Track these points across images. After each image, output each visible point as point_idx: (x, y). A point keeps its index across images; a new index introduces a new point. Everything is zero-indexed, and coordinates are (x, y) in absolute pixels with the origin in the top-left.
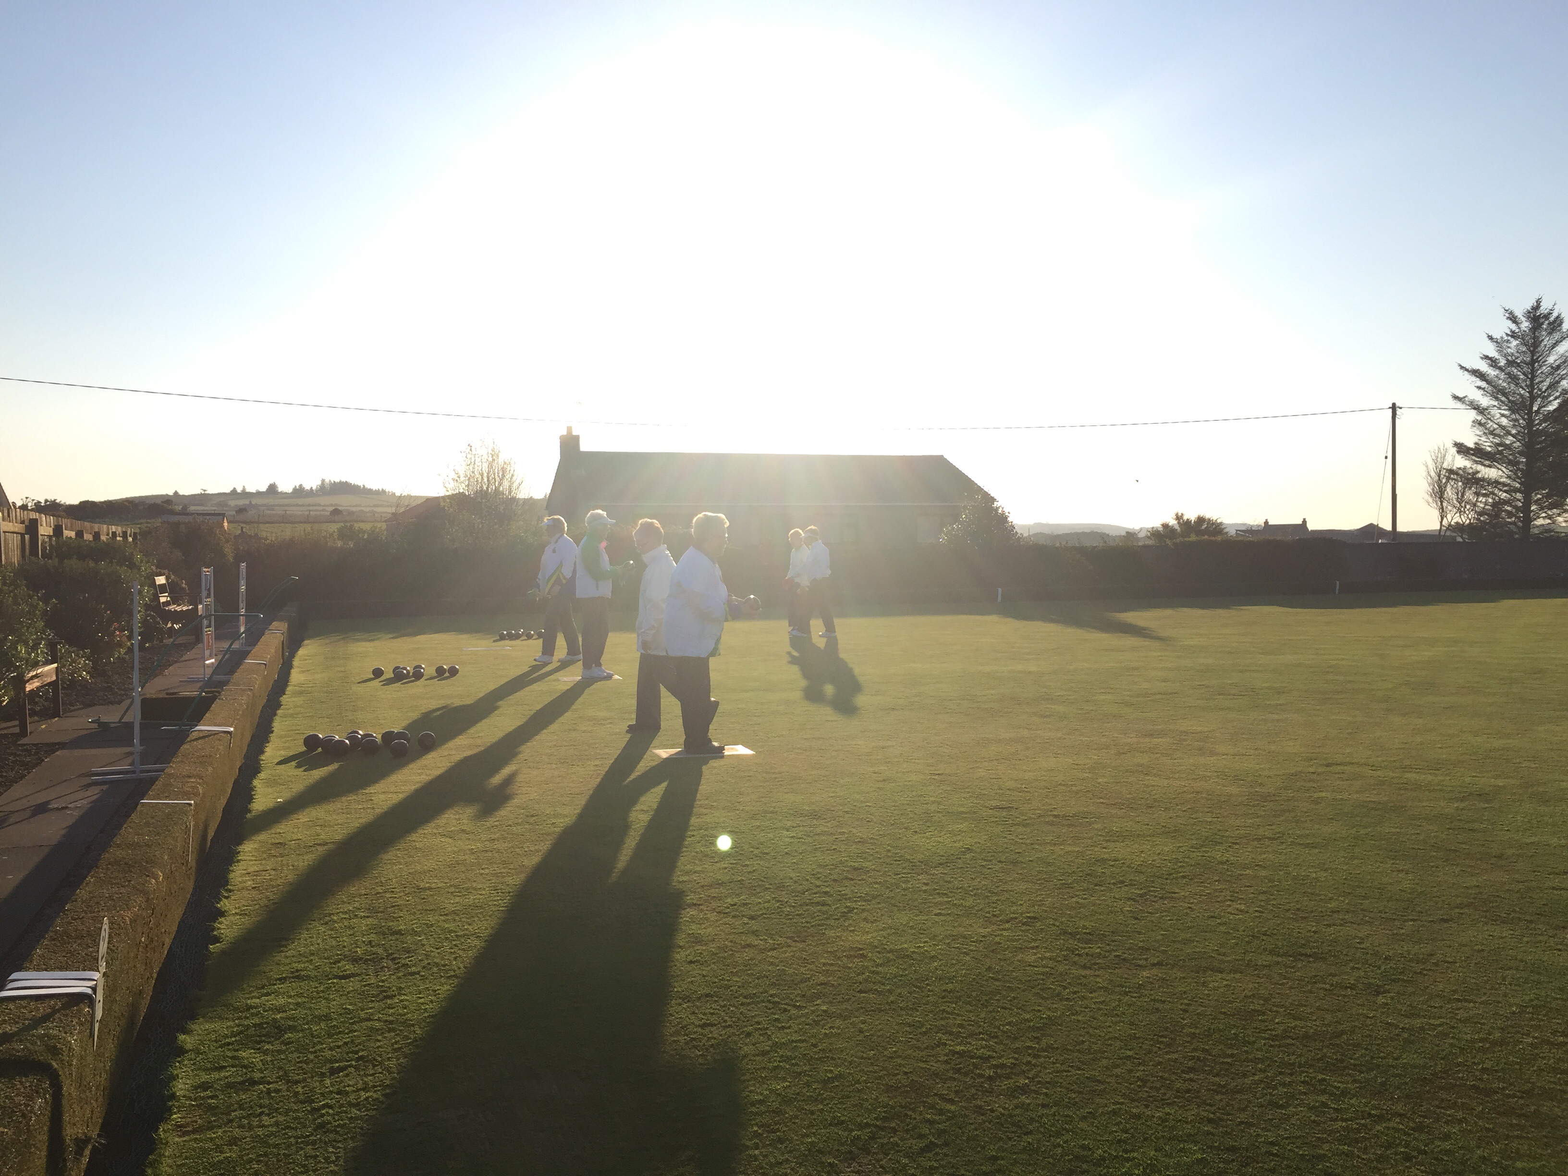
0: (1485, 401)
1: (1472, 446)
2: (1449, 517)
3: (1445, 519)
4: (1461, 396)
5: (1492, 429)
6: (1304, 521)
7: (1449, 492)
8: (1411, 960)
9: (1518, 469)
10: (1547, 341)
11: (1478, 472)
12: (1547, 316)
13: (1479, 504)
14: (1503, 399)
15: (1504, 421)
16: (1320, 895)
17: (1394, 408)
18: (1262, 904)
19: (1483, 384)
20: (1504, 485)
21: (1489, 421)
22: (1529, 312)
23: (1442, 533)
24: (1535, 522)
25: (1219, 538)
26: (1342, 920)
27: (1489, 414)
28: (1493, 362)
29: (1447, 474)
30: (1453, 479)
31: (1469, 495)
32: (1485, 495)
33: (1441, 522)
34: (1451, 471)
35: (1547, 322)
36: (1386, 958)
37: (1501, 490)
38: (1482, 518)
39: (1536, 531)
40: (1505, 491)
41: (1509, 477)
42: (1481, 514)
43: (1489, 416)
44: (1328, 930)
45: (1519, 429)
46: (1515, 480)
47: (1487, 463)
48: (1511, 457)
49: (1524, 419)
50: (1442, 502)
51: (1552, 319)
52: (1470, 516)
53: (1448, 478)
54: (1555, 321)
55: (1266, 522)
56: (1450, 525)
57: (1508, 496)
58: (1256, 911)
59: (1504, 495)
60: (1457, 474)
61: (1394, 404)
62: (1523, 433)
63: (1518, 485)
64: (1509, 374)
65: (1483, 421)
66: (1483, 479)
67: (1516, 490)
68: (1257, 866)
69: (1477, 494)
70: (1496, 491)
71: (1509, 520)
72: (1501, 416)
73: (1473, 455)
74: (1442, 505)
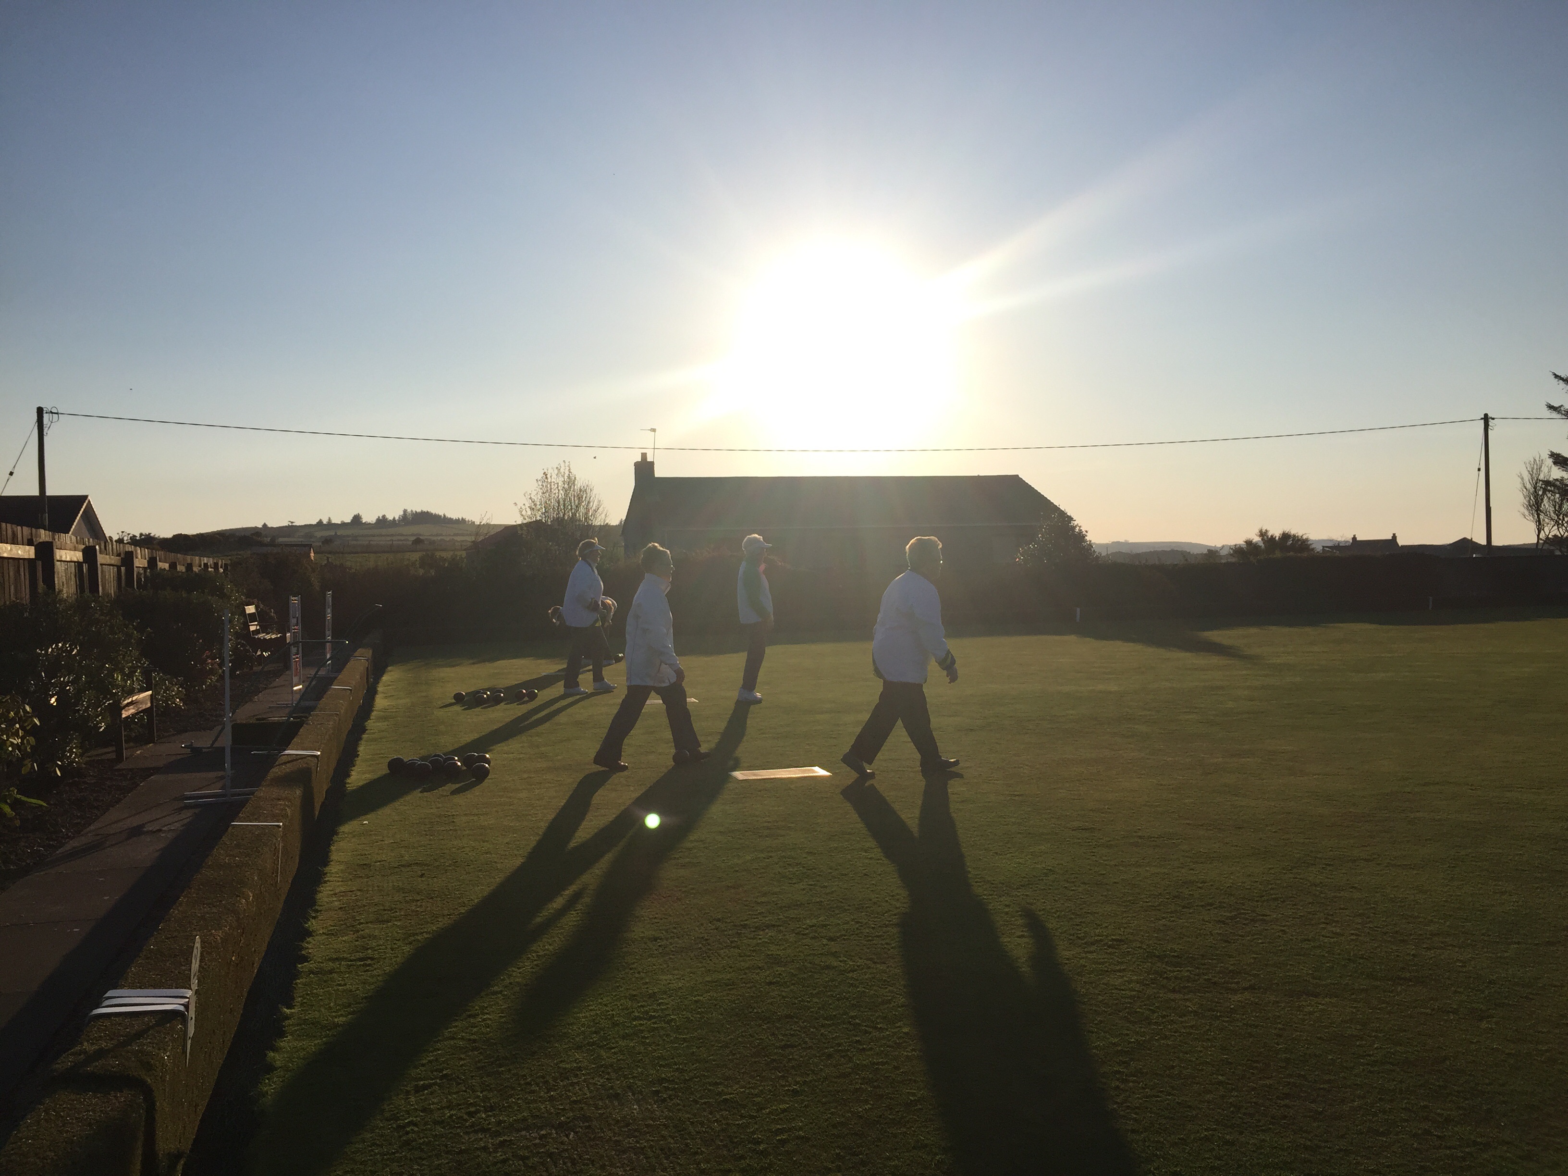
2: (1547, 530)
3: (1542, 532)
4: (1556, 405)
6: (1394, 536)
7: (1546, 504)
8: (1516, 984)
16: (1419, 918)
17: (1486, 419)
18: (1359, 926)
23: (1540, 547)
25: (1305, 554)
26: (1443, 943)
29: (1543, 486)
30: (1549, 491)
33: (1538, 536)
34: (1547, 483)
36: (1490, 982)
44: (1428, 953)
50: (1538, 515)
53: (1545, 490)
55: (1354, 538)
56: (1547, 538)
58: (1352, 934)
60: (1554, 486)
61: (1486, 415)
68: (1353, 887)
74: (1538, 517)
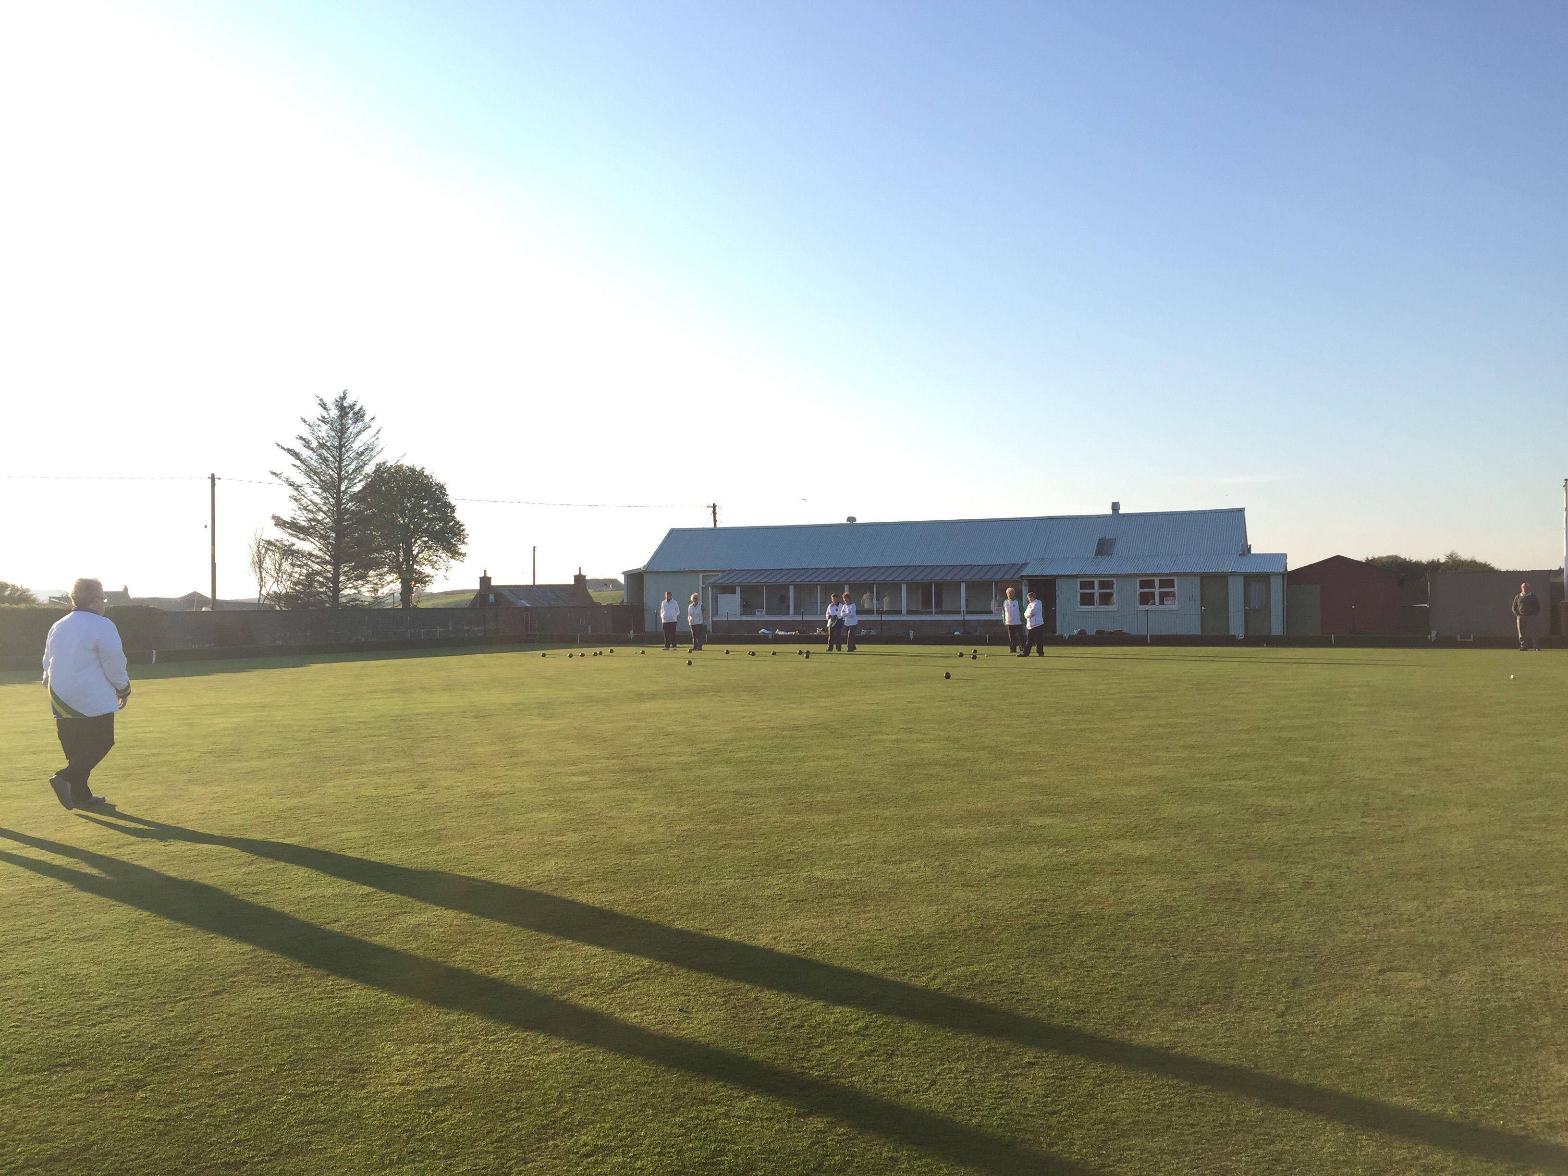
0: (300, 479)
1: (289, 520)
2: (268, 586)
3: (263, 587)
4: (278, 472)
5: (305, 505)
6: (126, 589)
7: (268, 563)
8: (177, 1044)
9: (329, 543)
10: (353, 429)
11: (293, 545)
12: (352, 407)
13: (294, 575)
14: (315, 478)
15: (317, 499)
16: (88, 993)
17: (213, 478)
18: (21, 1016)
19: (298, 463)
20: (317, 557)
21: (303, 498)
22: (337, 401)
23: (261, 602)
24: (343, 592)
26: (109, 1016)
27: (303, 491)
28: (307, 444)
29: (266, 546)
30: (271, 550)
31: (286, 566)
32: (300, 566)
33: (260, 591)
34: (269, 543)
35: (352, 412)
36: (151, 1048)
37: (313, 562)
38: (297, 588)
39: (344, 600)
40: (317, 563)
41: (320, 550)
42: (296, 584)
43: (303, 493)
44: (93, 1030)
45: (329, 506)
46: (326, 553)
47: (302, 536)
48: (322, 532)
49: (333, 498)
50: (261, 572)
51: (356, 409)
52: (286, 586)
53: (267, 549)
54: (358, 412)
56: (268, 594)
57: (320, 568)
58: (12, 1027)
59: (316, 567)
60: (275, 546)
61: (213, 475)
62: (332, 510)
63: (328, 558)
64: (320, 455)
65: (298, 497)
66: (298, 552)
67: (327, 563)
68: (21, 973)
69: (293, 565)
70: (310, 563)
71: (321, 590)
72: (313, 494)
73: (288, 528)
74: (261, 574)
